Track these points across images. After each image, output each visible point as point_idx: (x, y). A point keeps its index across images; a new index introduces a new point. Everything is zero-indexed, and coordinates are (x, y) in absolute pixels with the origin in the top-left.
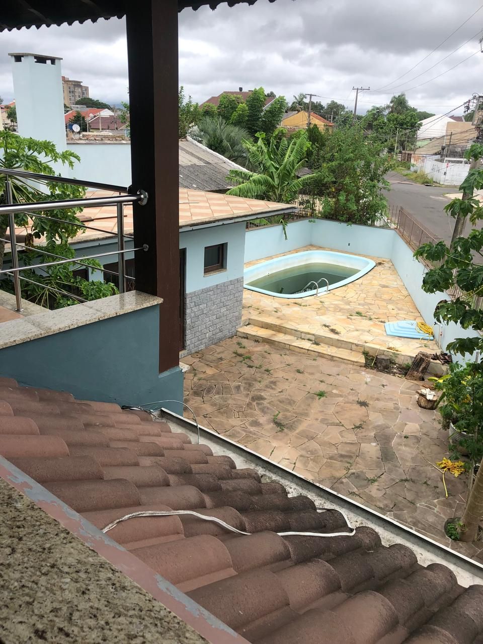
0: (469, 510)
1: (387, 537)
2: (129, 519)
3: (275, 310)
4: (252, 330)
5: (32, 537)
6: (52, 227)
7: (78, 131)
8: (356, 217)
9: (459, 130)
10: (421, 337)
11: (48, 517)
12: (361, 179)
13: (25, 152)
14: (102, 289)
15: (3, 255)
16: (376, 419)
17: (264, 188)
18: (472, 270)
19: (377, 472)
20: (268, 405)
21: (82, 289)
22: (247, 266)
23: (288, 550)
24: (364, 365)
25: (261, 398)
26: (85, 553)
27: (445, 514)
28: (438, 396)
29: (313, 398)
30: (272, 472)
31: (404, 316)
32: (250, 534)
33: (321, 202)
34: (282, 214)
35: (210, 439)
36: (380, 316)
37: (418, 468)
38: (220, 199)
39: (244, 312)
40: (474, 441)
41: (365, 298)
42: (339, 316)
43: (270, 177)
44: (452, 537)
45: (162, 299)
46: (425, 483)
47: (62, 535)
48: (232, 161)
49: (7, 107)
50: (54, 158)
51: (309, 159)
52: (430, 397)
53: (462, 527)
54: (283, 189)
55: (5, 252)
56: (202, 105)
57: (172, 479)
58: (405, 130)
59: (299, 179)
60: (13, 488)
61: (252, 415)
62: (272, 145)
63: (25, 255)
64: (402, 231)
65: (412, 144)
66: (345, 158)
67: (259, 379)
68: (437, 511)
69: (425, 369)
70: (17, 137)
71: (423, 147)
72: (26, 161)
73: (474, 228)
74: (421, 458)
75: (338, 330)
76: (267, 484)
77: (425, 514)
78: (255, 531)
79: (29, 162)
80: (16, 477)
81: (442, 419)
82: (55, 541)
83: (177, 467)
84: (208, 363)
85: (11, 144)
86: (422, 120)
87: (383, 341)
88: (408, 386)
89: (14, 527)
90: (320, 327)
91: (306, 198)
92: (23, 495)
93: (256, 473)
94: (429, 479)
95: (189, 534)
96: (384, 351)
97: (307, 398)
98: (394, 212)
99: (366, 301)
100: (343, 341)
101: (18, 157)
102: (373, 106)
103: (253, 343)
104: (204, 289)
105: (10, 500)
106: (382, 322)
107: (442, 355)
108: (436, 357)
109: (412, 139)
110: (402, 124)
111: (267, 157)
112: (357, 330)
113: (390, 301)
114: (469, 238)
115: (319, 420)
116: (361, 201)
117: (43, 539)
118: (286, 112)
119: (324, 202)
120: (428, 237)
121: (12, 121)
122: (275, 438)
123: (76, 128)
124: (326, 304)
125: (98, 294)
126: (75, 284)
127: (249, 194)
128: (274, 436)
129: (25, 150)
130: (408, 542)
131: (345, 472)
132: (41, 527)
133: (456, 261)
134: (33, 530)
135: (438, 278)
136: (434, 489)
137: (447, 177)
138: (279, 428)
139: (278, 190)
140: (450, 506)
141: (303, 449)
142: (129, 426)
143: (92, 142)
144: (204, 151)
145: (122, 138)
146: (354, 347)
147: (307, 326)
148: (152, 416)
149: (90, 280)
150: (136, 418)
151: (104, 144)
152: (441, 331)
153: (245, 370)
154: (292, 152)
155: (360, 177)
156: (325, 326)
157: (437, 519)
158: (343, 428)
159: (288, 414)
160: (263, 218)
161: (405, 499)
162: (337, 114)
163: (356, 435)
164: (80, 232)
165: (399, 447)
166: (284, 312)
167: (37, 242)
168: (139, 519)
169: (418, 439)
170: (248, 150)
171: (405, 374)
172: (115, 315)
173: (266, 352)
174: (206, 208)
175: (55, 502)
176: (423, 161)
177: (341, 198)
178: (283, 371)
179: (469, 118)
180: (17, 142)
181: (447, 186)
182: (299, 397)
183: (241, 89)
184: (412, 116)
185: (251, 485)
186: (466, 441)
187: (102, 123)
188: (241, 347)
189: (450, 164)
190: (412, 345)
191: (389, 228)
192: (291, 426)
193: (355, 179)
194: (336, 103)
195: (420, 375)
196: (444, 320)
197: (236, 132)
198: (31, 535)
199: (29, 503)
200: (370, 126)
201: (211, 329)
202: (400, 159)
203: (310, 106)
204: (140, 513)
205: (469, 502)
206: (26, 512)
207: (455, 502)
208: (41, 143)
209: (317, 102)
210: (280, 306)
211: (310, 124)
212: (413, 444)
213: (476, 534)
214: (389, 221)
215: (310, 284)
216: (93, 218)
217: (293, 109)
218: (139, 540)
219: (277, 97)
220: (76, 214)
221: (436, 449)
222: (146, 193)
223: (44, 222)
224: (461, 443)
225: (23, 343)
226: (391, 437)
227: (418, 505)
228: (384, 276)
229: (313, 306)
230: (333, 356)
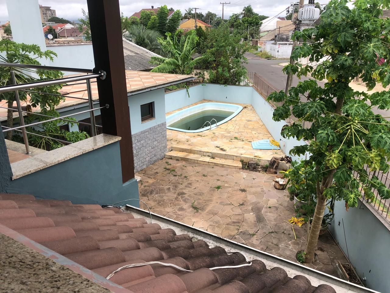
0: (309, 245)
1: (269, 265)
2: (121, 270)
3: (187, 140)
4: (174, 154)
5: (66, 286)
6: (43, 100)
7: (52, 38)
8: (229, 81)
9: (284, 25)
10: (273, 148)
11: (74, 273)
12: (230, 58)
13: (20, 52)
14: (79, 136)
15: (12, 120)
16: (252, 199)
17: (173, 67)
18: (301, 105)
19: (255, 229)
20: (188, 197)
21: (66, 137)
22: (167, 115)
23: (217, 278)
24: (241, 168)
25: (183, 193)
26: (101, 291)
27: (295, 249)
28: (286, 182)
29: (214, 190)
30: (198, 235)
31: (262, 137)
32: (192, 271)
33: (208, 73)
34: (185, 82)
35: (158, 220)
36: (248, 139)
37: (278, 225)
38: (147, 75)
39: (168, 143)
40: (309, 205)
41: (238, 129)
42: (225, 140)
43: (176, 60)
44: (301, 261)
45: (121, 138)
46: (283, 232)
47: (85, 283)
48: (151, 51)
49: (3, 26)
50: (40, 55)
51: (198, 48)
52: (281, 183)
53: (306, 255)
54: (184, 67)
55: (13, 118)
56: (130, 18)
57: (141, 244)
58: (253, 27)
59: (194, 60)
60: (48, 258)
61: (179, 205)
62: (175, 40)
63: (27, 119)
64: (257, 87)
65: (258, 35)
66: (220, 45)
67: (181, 183)
68: (291, 248)
69: (277, 167)
70: (14, 43)
71: (264, 36)
72: (22, 58)
73: (300, 81)
74: (279, 218)
75: (225, 149)
76: (196, 242)
77: (284, 251)
78: (195, 269)
79: (24, 59)
80: (46, 253)
81: (289, 195)
82: (81, 287)
83: (142, 238)
84: (149, 176)
85: (10, 48)
86: (262, 20)
87: (252, 152)
88: (268, 178)
89: (53, 282)
90: (214, 148)
91: (198, 71)
92: (55, 262)
93: (189, 237)
94: (285, 230)
95: (157, 275)
96: (253, 158)
97: (210, 191)
98: (251, 76)
99: (239, 130)
100: (228, 155)
101: (16, 56)
102: (233, 14)
103: (175, 161)
104: (143, 131)
105: (47, 266)
106: (249, 142)
107: (286, 157)
108: (282, 159)
109: (257, 32)
110: (251, 24)
111: (173, 48)
112: (236, 148)
113: (253, 129)
114: (297, 87)
115: (219, 203)
116: (231, 71)
117: (73, 286)
118: (182, 20)
119: (209, 73)
120: (272, 89)
121: (7, 35)
122: (193, 216)
123: (50, 36)
124: (217, 134)
125: (77, 139)
126: (61, 135)
127: (164, 71)
128: (193, 215)
129: (20, 51)
130: (281, 266)
131: (237, 231)
132: (71, 279)
133: (291, 101)
134: (66, 282)
135: (282, 111)
136: (288, 235)
137: (280, 53)
138: (196, 210)
139: (182, 67)
140: (298, 244)
141: (211, 221)
142: (109, 217)
143: (62, 45)
144: (134, 46)
145: (81, 41)
146: (235, 158)
147: (207, 148)
148: (121, 210)
149: (71, 131)
150: (111, 212)
151: (70, 45)
152: (284, 144)
153: (172, 178)
154: (188, 44)
155: (230, 57)
156: (217, 147)
157: (291, 252)
158: (233, 206)
159: (200, 201)
160: (174, 85)
161: (273, 243)
162: (212, 20)
163: (241, 209)
164: (61, 101)
165: (266, 214)
166: (192, 141)
167: (34, 110)
168: (127, 269)
169: (277, 208)
170: (161, 44)
171: (266, 171)
172: (92, 150)
173: (183, 166)
174: (139, 81)
175: (74, 265)
176: (265, 45)
177: (219, 70)
178: (195, 176)
179: (289, 18)
180: (14, 46)
181: (280, 59)
182: (206, 190)
183: (153, 7)
184: (256, 18)
185: (187, 243)
186: (304, 205)
187: (66, 33)
188: (168, 165)
189: (281, 46)
190: (268, 153)
191: (249, 86)
192: (203, 208)
193: (226, 58)
194: (211, 13)
195: (274, 170)
196: (287, 136)
197: (153, 33)
198: (65, 285)
199: (60, 266)
200: (232, 26)
201: (149, 155)
202: (251, 45)
203: (196, 15)
204: (127, 266)
205: (308, 240)
206: (59, 272)
207: (301, 241)
208: (30, 46)
209: (199, 13)
210: (189, 138)
211: (197, 26)
212: (274, 211)
213: (314, 258)
214: (248, 82)
215: (206, 123)
216: (68, 92)
217: (186, 17)
218: (129, 282)
219: (175, 10)
220: (58, 90)
221: (287, 212)
222: (105, 72)
223: (37, 97)
224: (301, 208)
225: (36, 172)
226: (261, 208)
227: (280, 246)
228: (248, 115)
229: (209, 136)
230: (223, 165)
